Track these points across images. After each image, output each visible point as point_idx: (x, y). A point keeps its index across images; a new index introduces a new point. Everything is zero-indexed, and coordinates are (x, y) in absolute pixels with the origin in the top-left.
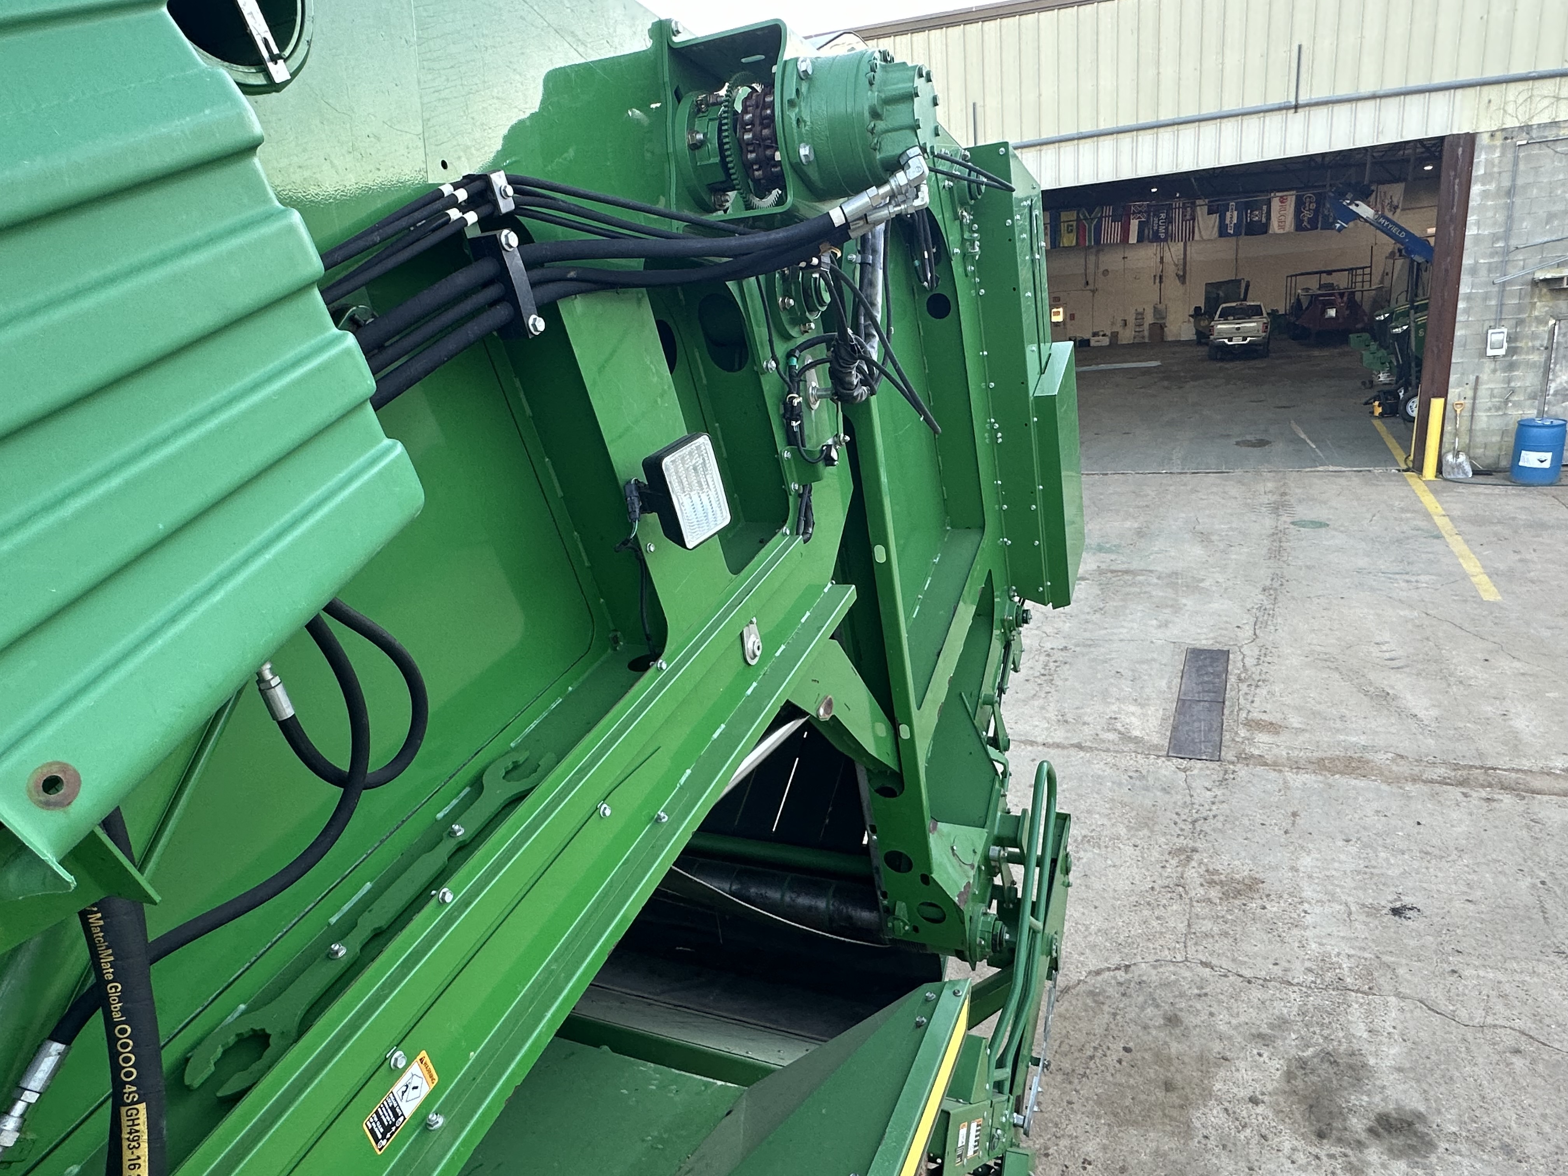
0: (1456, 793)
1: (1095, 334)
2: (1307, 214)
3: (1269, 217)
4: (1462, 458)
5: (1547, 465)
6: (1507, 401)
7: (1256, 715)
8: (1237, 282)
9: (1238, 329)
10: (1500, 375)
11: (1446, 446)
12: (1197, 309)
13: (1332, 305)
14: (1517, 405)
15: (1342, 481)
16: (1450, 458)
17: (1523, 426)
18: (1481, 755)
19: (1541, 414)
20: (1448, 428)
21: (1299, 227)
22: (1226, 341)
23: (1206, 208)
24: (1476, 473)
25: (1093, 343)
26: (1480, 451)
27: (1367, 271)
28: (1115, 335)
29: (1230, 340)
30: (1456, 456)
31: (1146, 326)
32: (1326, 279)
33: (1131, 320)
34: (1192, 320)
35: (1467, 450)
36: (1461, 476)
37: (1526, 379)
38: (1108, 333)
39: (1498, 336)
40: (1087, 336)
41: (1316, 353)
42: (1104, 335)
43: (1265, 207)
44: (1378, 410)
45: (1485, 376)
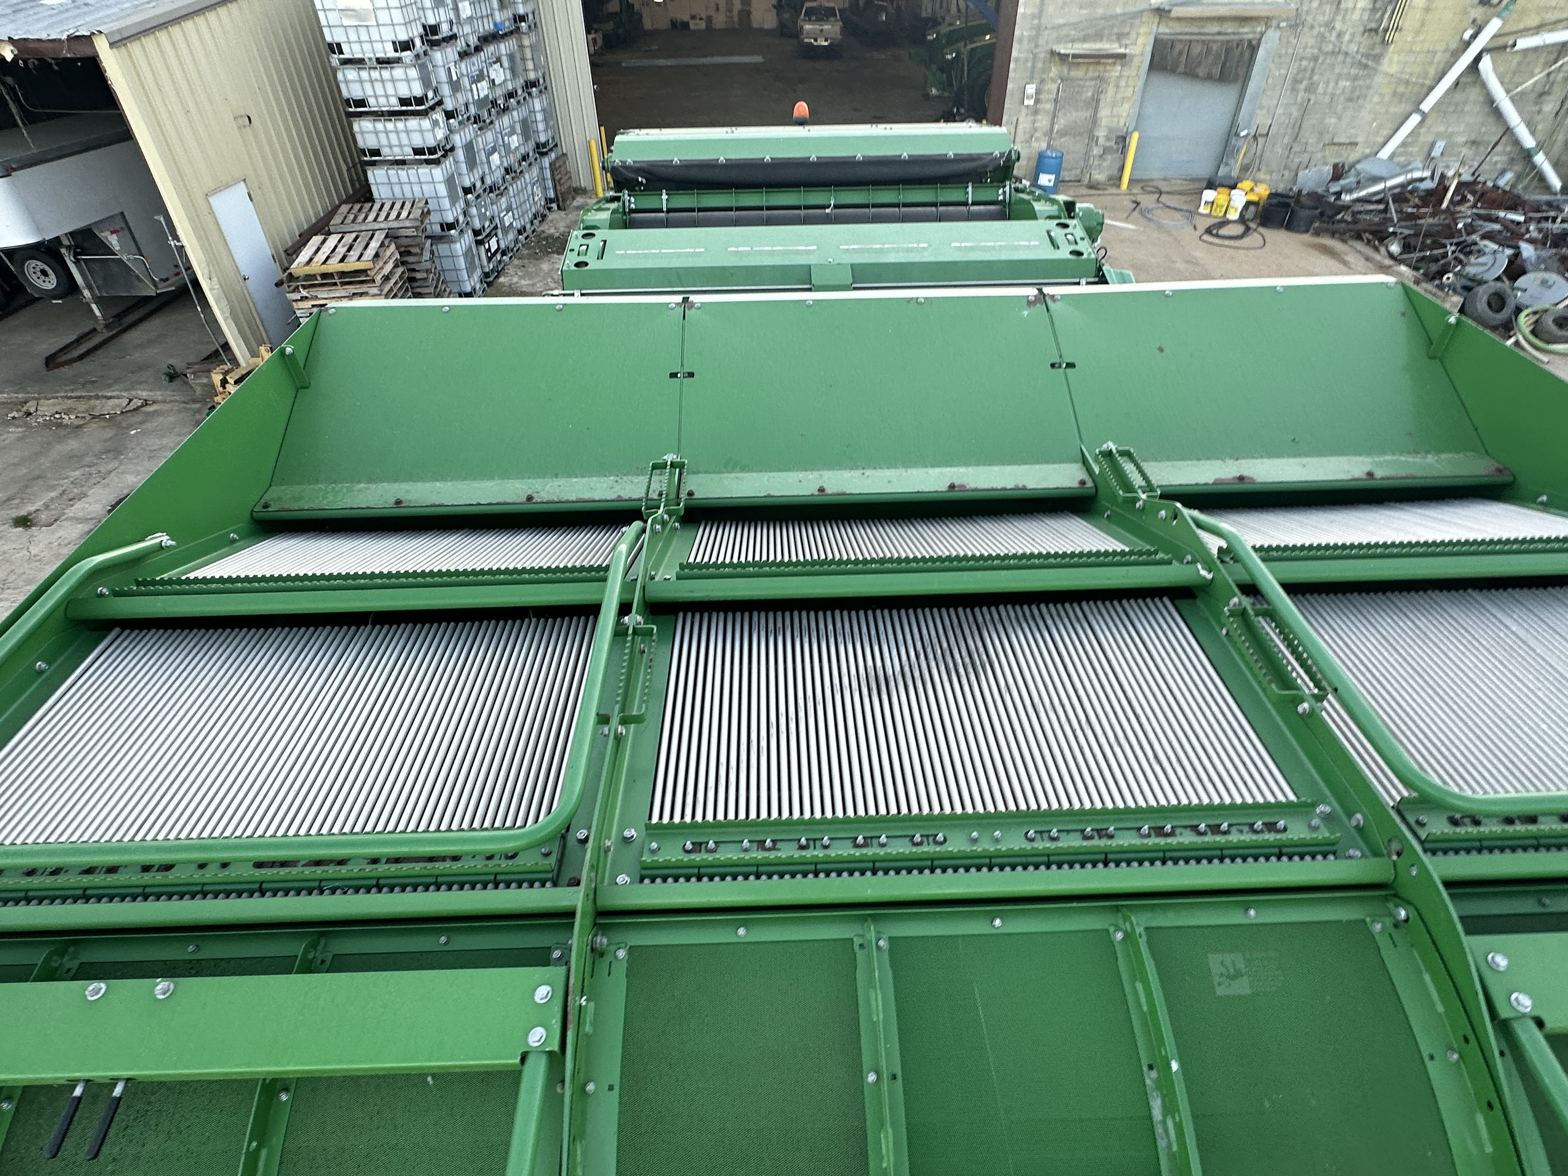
1: (693, 17)
5: (1052, 184)
6: (1032, 137)
9: (822, 31)
10: (1030, 118)
13: (884, 10)
14: (1037, 140)
17: (1041, 156)
19: (1049, 146)
22: (811, 40)
25: (692, 27)
28: (709, 19)
29: (816, 40)
31: (735, 13)
33: (723, 6)
37: (1043, 122)
38: (704, 17)
39: (1031, 89)
40: (686, 18)
41: (876, 55)
42: (701, 19)
45: (1021, 119)
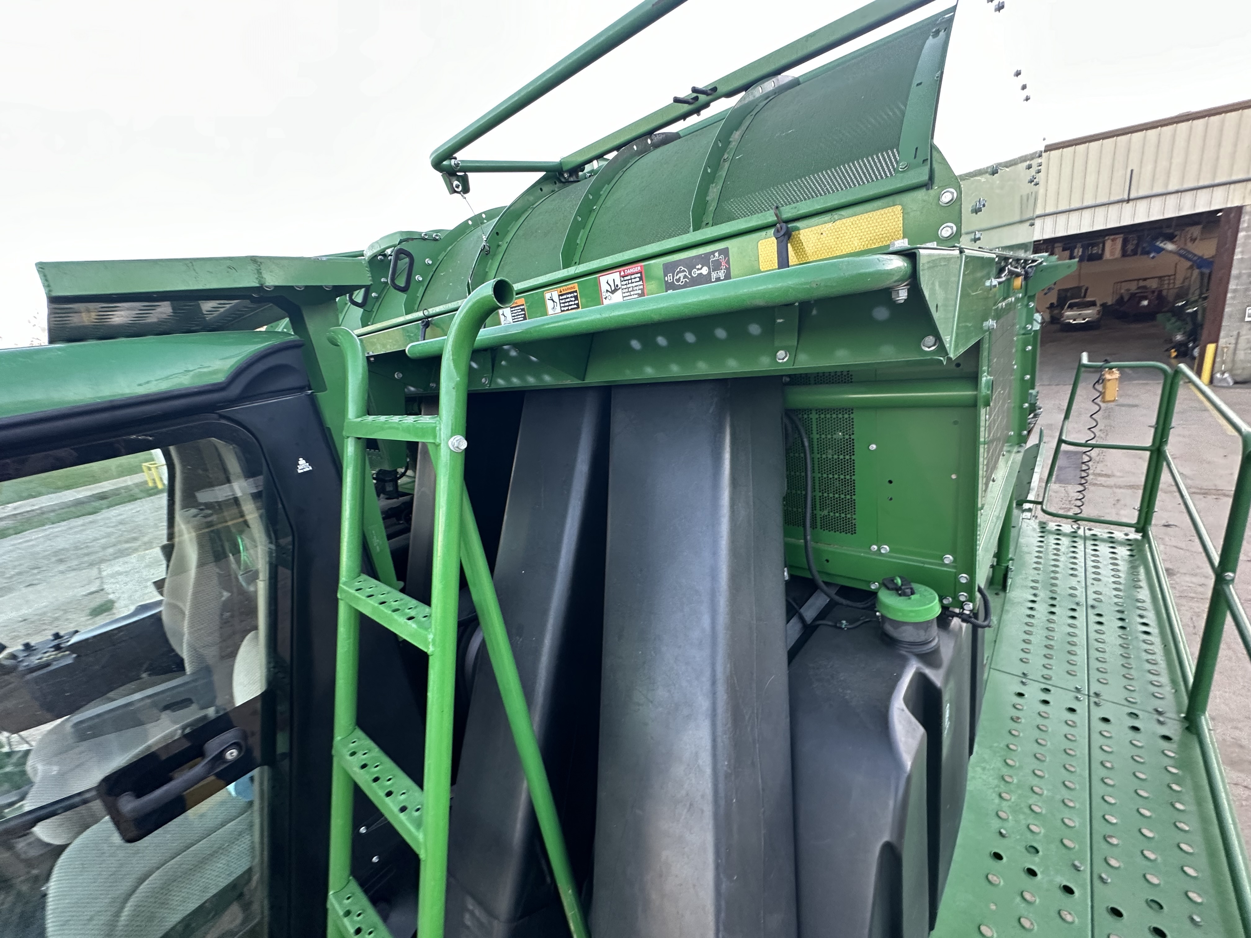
0: (1201, 496)
2: (1130, 247)
3: (1103, 250)
4: (1226, 375)
7: (1098, 471)
8: (1079, 288)
9: (1080, 314)
11: (1216, 369)
12: (1052, 304)
13: (1145, 298)
15: (1148, 388)
16: (1218, 375)
18: (1216, 486)
20: (1218, 360)
21: (1124, 254)
22: (1071, 321)
23: (1061, 249)
24: (1236, 383)
26: (1239, 372)
27: (1172, 277)
29: (1074, 320)
30: (1223, 373)
32: (1142, 283)
34: (1048, 311)
35: (1230, 371)
36: (1225, 385)
41: (1133, 326)
43: (1101, 245)
44: (1174, 354)
45: (1244, 332)
